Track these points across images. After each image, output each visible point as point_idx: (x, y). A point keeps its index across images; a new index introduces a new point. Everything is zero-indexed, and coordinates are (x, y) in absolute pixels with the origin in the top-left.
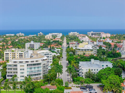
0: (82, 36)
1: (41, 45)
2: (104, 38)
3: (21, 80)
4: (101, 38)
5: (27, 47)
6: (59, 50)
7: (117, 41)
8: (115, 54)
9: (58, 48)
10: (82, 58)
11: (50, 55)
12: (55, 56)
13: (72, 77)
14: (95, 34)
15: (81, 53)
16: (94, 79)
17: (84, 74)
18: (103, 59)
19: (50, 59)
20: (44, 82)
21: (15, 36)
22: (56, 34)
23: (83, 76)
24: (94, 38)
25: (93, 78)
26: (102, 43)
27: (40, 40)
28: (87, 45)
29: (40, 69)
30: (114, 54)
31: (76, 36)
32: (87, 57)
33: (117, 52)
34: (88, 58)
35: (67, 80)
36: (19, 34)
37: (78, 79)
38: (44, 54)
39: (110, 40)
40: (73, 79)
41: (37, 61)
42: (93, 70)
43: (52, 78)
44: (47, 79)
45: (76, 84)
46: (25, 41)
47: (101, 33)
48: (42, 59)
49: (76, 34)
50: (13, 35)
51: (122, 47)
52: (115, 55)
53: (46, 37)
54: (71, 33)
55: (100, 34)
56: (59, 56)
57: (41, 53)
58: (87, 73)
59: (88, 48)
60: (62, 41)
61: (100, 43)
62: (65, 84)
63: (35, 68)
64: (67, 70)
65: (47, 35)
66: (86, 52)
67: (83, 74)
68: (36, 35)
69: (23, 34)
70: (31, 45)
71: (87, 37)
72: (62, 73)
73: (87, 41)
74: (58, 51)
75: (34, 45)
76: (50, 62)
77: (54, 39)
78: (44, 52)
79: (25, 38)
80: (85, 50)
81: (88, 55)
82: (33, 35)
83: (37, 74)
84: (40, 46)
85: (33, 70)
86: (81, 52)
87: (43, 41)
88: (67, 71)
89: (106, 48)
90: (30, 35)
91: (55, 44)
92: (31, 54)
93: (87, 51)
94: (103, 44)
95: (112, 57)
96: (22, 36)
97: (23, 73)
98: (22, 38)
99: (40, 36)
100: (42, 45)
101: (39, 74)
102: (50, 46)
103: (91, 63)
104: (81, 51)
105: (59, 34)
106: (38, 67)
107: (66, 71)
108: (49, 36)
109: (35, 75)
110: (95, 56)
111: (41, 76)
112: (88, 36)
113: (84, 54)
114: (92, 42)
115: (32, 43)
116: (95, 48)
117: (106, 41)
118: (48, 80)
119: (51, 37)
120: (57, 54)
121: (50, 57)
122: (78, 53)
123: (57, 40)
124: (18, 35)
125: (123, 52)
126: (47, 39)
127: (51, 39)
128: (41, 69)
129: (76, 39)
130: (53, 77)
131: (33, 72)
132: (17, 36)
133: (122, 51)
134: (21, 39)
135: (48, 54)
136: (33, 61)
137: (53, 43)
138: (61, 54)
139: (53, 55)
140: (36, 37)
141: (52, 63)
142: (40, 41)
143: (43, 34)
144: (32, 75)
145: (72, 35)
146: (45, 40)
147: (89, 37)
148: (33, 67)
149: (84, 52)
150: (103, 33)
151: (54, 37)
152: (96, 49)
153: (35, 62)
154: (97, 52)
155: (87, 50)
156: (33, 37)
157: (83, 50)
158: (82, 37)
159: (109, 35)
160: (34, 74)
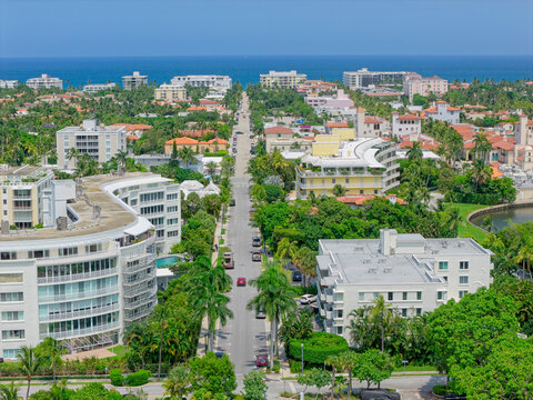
0: (318, 91)
1: (133, 137)
2: (419, 101)
3: (5, 351)
4: (405, 98)
5: (66, 150)
6: (218, 160)
7: (482, 116)
8: (487, 186)
9: (212, 151)
10: (329, 214)
11: (169, 197)
12: (193, 196)
13: (284, 334)
14: (377, 81)
15: (322, 187)
16: (401, 346)
17: (345, 321)
18: (435, 217)
19: (171, 221)
20: (132, 369)
21: (19, 89)
22: (203, 78)
23: (340, 329)
24: (377, 99)
25: (398, 343)
26: (418, 127)
27: (132, 110)
28: (352, 140)
29: (109, 290)
30: (484, 185)
31: (295, 90)
32: (352, 207)
33: (496, 174)
34: (360, 216)
35: (255, 347)
36: (38, 80)
37: (316, 348)
38: (138, 198)
39: (452, 112)
40: (287, 347)
41: (93, 248)
42: (397, 298)
43: (172, 342)
44: (144, 348)
45: (309, 383)
46: (60, 114)
47: (407, 78)
48: (120, 236)
49: (295, 78)
50: (11, 84)
51: (513, 150)
52: (484, 189)
53: (158, 95)
54: (272, 73)
55: (400, 79)
56: (214, 196)
57: (124, 189)
58: (362, 311)
59: (358, 163)
60: (229, 112)
61: (407, 126)
62: (248, 384)
63: (81, 285)
64: (257, 301)
65: (164, 86)
66: (347, 181)
67: (340, 316)
68: (114, 84)
69: (57, 79)
70: (84, 137)
71: (342, 96)
72: (231, 316)
73: (343, 113)
74: (211, 168)
75: (96, 137)
76: (170, 234)
77: (196, 102)
78: (137, 187)
79: (62, 101)
80: (345, 170)
81: (360, 199)
82: (102, 86)
83: (96, 320)
84: (128, 141)
85: (71, 295)
86: (323, 180)
87: (143, 115)
88: (254, 306)
89: (440, 152)
90: (89, 86)
91: (198, 133)
92: (69, 202)
93: (352, 174)
94: (423, 132)
95: (470, 202)
96: (50, 91)
97: (16, 313)
98: (51, 99)
99: (133, 92)
100: (138, 134)
101: (108, 318)
102: (172, 141)
103: (380, 251)
104: (323, 174)
105: (217, 82)
106: (99, 281)
107: (249, 307)
108: (171, 92)
109: (86, 323)
110: (393, 201)
111: (119, 325)
112: (347, 90)
113: (340, 191)
114: (372, 126)
115: (89, 126)
116: (389, 155)
117: (434, 117)
118: (152, 357)
119: (181, 97)
120: (205, 183)
121: (169, 209)
122: (308, 186)
123: (209, 109)
124: (33, 83)
125: (523, 174)
126: (163, 103)
127: (181, 103)
128: (116, 288)
129: (296, 103)
130: (177, 341)
131: (73, 308)
132: (30, 91)
133: (517, 168)
134: (46, 104)
135: (160, 195)
136: (74, 251)
137: (191, 124)
138: (226, 184)
139: (187, 193)
140: (112, 96)
141: (178, 239)
142: (133, 115)
143: (145, 82)
144: (65, 325)
145: (275, 84)
146: (152, 108)
147: (351, 97)
148: (71, 279)
149: (337, 183)
150: (415, 75)
151: (196, 93)
152: (392, 159)
153: (81, 251)
154: (398, 174)
155: (355, 169)
156: (102, 93)
157: (333, 169)
158: (320, 95)
159: (441, 86)
160: (76, 321)
